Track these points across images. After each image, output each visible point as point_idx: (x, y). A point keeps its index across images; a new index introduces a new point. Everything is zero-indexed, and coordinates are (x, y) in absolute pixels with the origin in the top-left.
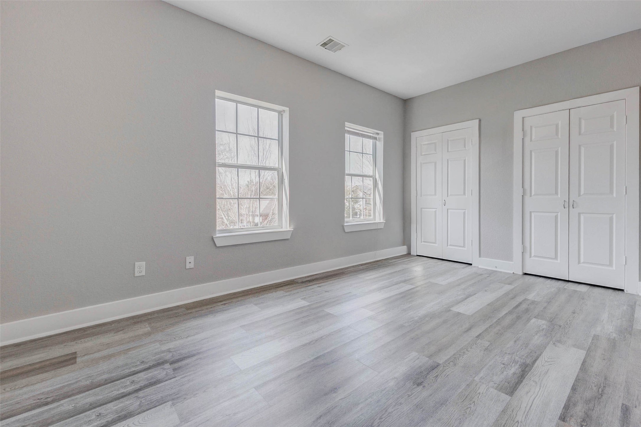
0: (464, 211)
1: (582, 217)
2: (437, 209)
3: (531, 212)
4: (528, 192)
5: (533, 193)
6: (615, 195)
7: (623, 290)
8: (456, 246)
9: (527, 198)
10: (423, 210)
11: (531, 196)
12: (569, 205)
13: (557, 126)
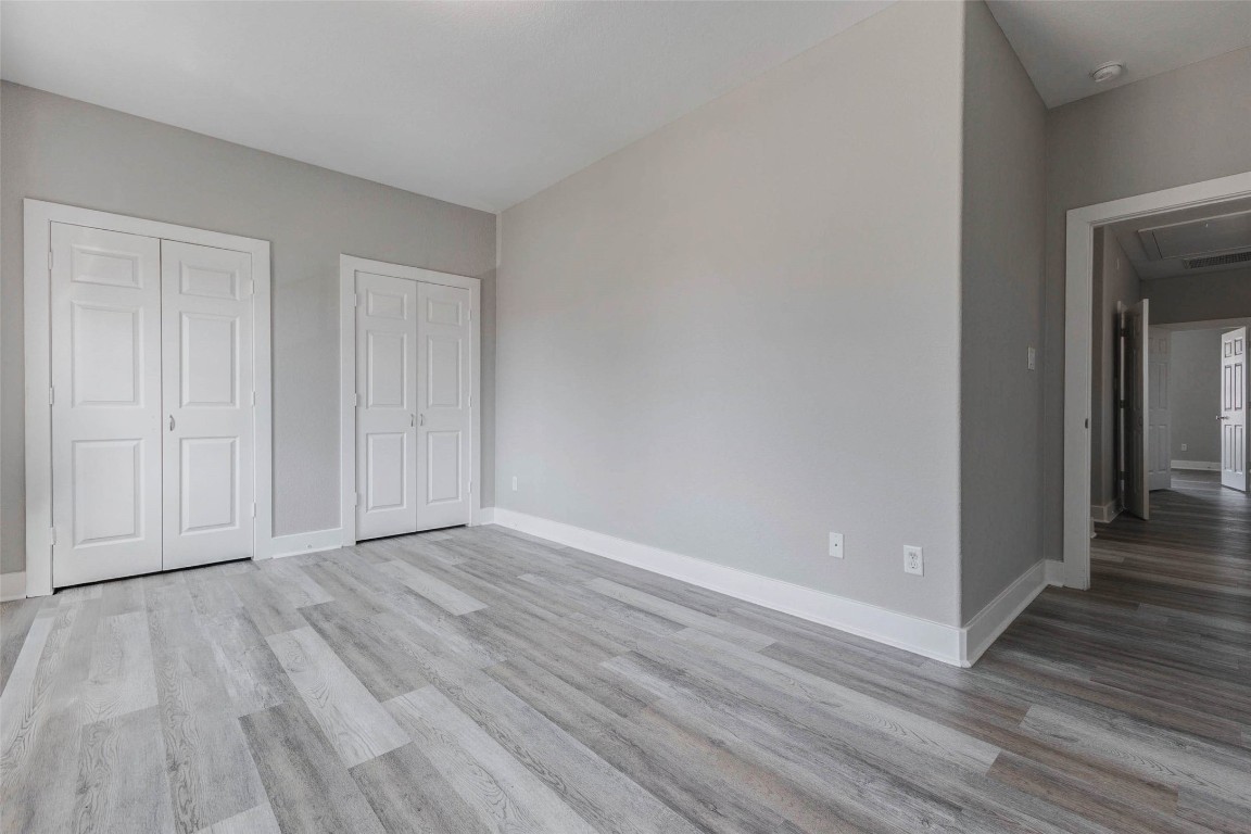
0: (231, 440)
1: (430, 437)
2: (142, 441)
3: (367, 435)
4: (363, 401)
5: (371, 403)
6: (460, 407)
7: (463, 526)
8: (208, 527)
9: (362, 410)
10: (79, 446)
11: (367, 407)
12: (416, 421)
13: (402, 300)
